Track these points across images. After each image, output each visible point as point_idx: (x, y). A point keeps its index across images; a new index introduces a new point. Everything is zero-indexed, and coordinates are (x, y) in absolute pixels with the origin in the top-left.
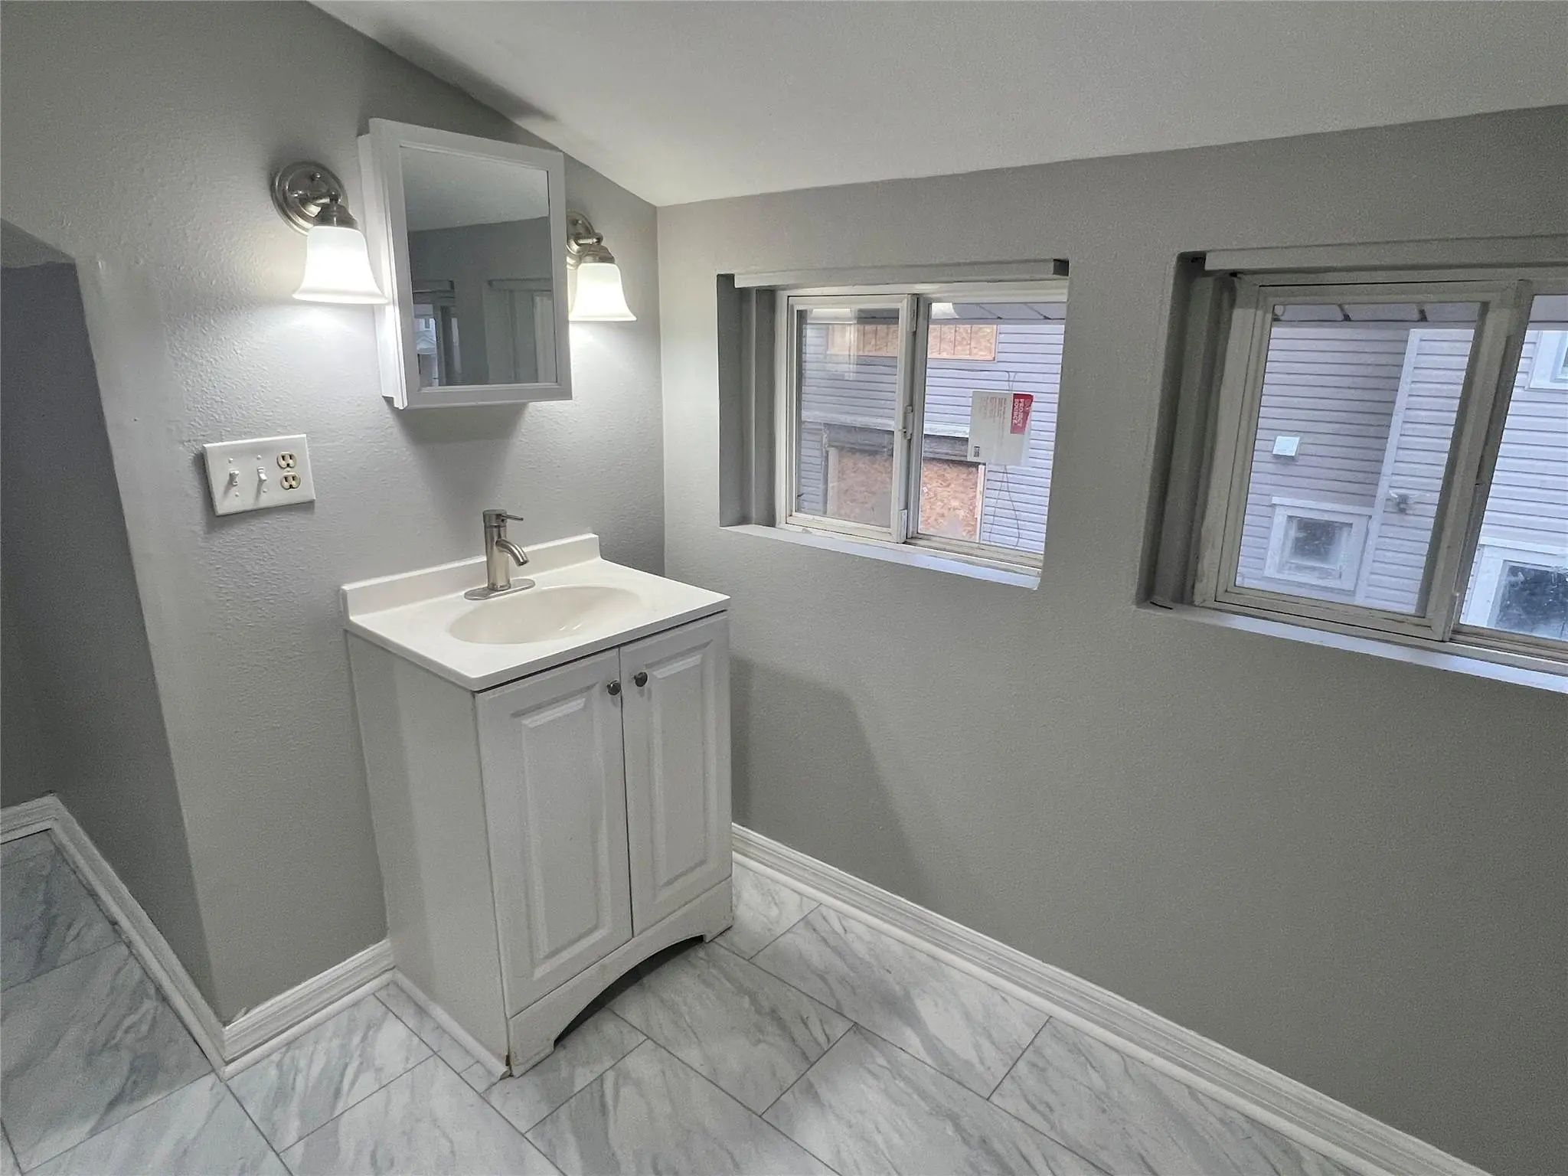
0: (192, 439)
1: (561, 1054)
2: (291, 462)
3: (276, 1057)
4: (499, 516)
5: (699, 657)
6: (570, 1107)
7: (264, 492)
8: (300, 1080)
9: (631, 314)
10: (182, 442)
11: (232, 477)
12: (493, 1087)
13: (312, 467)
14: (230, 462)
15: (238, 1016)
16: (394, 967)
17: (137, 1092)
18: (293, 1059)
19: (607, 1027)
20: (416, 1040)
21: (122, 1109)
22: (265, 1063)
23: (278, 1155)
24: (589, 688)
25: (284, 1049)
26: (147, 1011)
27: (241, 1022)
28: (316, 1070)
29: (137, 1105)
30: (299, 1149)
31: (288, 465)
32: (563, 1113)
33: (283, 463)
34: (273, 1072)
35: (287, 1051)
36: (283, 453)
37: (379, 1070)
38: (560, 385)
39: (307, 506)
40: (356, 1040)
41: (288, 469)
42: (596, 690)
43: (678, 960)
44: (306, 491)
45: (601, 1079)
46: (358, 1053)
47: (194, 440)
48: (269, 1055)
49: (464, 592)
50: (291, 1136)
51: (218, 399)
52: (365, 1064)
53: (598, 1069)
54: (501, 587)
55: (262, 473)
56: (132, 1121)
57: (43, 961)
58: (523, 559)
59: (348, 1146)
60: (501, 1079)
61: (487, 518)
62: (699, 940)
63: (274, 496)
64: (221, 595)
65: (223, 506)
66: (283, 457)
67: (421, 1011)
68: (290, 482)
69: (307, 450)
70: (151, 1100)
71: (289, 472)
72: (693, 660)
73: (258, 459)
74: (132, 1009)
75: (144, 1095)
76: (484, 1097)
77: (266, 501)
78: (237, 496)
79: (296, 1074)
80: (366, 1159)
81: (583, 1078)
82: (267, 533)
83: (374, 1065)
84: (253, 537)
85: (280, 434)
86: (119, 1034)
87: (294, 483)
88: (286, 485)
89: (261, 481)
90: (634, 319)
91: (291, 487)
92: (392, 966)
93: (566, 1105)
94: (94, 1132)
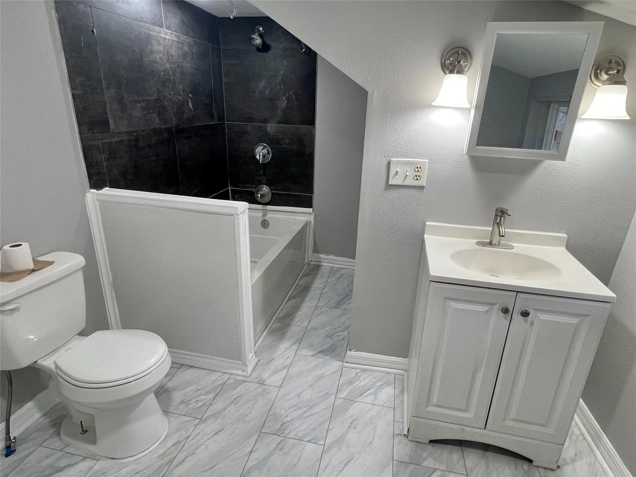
0: (388, 156)
1: (430, 447)
2: (419, 170)
3: (358, 371)
4: (502, 211)
5: (578, 320)
6: (415, 467)
7: (407, 179)
8: (356, 383)
9: (628, 116)
10: (385, 157)
11: (397, 172)
12: (400, 436)
13: (427, 173)
14: (398, 166)
15: (353, 351)
16: (406, 371)
17: (327, 353)
18: (361, 375)
19: (455, 454)
20: (393, 399)
21: (321, 355)
22: (354, 370)
23: (336, 397)
24: (493, 304)
25: (361, 370)
26: (344, 334)
27: (353, 353)
28: (363, 383)
29: (324, 357)
30: (340, 401)
31: (418, 171)
32: (411, 467)
33: (416, 170)
34: (353, 375)
35: (361, 372)
36: (418, 166)
37: (376, 398)
38: (559, 153)
39: (422, 188)
40: (379, 384)
41: (418, 172)
42: (496, 307)
43: (511, 459)
44: (422, 182)
45: (435, 470)
46: (376, 388)
47: (389, 157)
48: (357, 369)
49: (476, 241)
50: (342, 396)
51: (400, 143)
52: (376, 393)
53: (437, 466)
54: (494, 244)
55: (408, 172)
56: (320, 359)
57: (338, 305)
58: (502, 234)
59: (351, 412)
60: (404, 435)
61: (497, 210)
62: (530, 461)
63: (410, 181)
64: (384, 213)
65: (391, 182)
66: (417, 168)
67: (402, 391)
68: (417, 178)
69: (427, 166)
70: (327, 358)
71: (418, 173)
72: (575, 320)
73: (408, 167)
74: (342, 331)
75: (327, 355)
76: (394, 436)
77: (407, 183)
78: (397, 179)
79: (357, 380)
80: (351, 420)
81: (429, 463)
82: (404, 195)
83: (376, 395)
84: (399, 195)
85: (419, 158)
86: (335, 335)
87: (418, 178)
88: (416, 178)
89: (407, 175)
90: (629, 118)
91: (417, 179)
92: (405, 370)
93: (415, 466)
94: (312, 356)
